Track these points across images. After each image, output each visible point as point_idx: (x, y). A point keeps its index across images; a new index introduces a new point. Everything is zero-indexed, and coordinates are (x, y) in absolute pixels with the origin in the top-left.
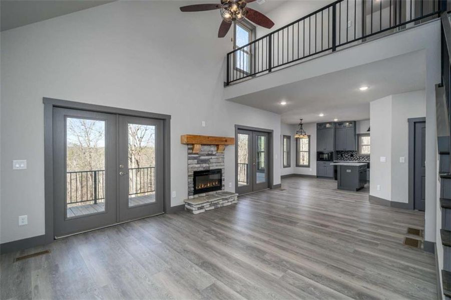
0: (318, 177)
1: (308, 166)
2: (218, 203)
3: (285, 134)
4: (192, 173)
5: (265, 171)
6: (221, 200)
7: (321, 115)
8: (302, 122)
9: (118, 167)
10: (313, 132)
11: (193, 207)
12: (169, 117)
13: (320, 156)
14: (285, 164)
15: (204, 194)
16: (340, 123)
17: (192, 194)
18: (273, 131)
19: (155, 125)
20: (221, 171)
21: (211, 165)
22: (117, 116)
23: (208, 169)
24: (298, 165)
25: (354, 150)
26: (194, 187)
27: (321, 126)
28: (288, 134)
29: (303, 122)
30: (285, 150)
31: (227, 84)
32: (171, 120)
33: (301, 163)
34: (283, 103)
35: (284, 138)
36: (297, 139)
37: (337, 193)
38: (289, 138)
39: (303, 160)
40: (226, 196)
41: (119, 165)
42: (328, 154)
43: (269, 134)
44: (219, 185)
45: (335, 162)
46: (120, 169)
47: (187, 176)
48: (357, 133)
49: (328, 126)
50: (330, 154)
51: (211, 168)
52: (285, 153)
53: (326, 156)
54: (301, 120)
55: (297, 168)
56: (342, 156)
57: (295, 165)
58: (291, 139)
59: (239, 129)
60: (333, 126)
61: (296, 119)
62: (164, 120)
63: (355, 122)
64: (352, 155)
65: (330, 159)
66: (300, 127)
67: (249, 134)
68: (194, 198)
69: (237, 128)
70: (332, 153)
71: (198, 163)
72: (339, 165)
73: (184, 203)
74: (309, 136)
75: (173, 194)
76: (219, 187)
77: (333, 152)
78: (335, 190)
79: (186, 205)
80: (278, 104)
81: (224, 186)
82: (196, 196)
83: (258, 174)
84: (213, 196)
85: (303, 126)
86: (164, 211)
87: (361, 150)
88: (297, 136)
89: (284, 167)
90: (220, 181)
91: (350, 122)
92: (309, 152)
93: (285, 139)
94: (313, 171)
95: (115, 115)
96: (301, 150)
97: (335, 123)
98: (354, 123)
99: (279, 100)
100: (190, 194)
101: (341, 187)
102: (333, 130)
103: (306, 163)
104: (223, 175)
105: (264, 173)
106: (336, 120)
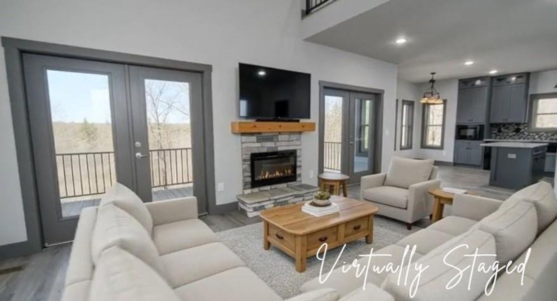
0: (455, 164)
1: (441, 148)
2: (287, 201)
3: (405, 99)
4: (248, 157)
5: (369, 154)
6: (291, 198)
7: (469, 63)
8: (434, 79)
9: (132, 146)
10: (452, 94)
11: (246, 206)
12: (209, 68)
13: (461, 133)
14: (403, 144)
15: (268, 188)
16: (500, 78)
17: (250, 186)
18: (383, 91)
19: (189, 82)
20: (296, 153)
21: (278, 144)
22: (126, 66)
23: (275, 150)
24: (423, 145)
25: (523, 122)
26: (253, 176)
27: (466, 84)
28: (410, 99)
29: (435, 77)
30: (404, 124)
31: (307, 12)
32: (213, 74)
33: (430, 143)
34: (401, 41)
35: (403, 105)
36: (424, 105)
37: (487, 191)
38: (411, 104)
39: (433, 139)
40: (300, 190)
41: (134, 143)
42: (475, 128)
43: (377, 96)
44: (293, 174)
45: (487, 142)
46: (137, 150)
47: (241, 160)
48: (531, 92)
49: (478, 82)
50: (478, 128)
51: (280, 149)
52: (404, 128)
53: (470, 132)
54: (433, 74)
55: (423, 150)
56: (500, 131)
57: (419, 146)
58: (416, 105)
59: (325, 88)
60: (486, 83)
61: (423, 73)
62: (201, 72)
63: (528, 74)
64: (518, 131)
65: (479, 136)
66: (431, 86)
67: (343, 97)
68: (252, 193)
69: (322, 88)
70: (482, 127)
71: (258, 142)
72: (494, 147)
73: (237, 200)
74: (445, 102)
75: (220, 187)
76: (293, 177)
77: (483, 125)
78: (485, 186)
79: (239, 203)
80: (392, 42)
81: (300, 175)
82: (256, 190)
83: (357, 159)
84: (283, 191)
85: (435, 83)
86: (207, 211)
87: (535, 121)
88: (424, 101)
89: (402, 149)
90: (294, 168)
91: (519, 75)
92: (443, 126)
93: (405, 106)
94: (448, 155)
95: (122, 66)
96: (431, 122)
97: (492, 78)
98: (527, 77)
99: (394, 35)
100: (247, 186)
101: (495, 182)
102: (486, 90)
103: (437, 143)
104: (298, 159)
105: (367, 156)
106: (493, 72)
